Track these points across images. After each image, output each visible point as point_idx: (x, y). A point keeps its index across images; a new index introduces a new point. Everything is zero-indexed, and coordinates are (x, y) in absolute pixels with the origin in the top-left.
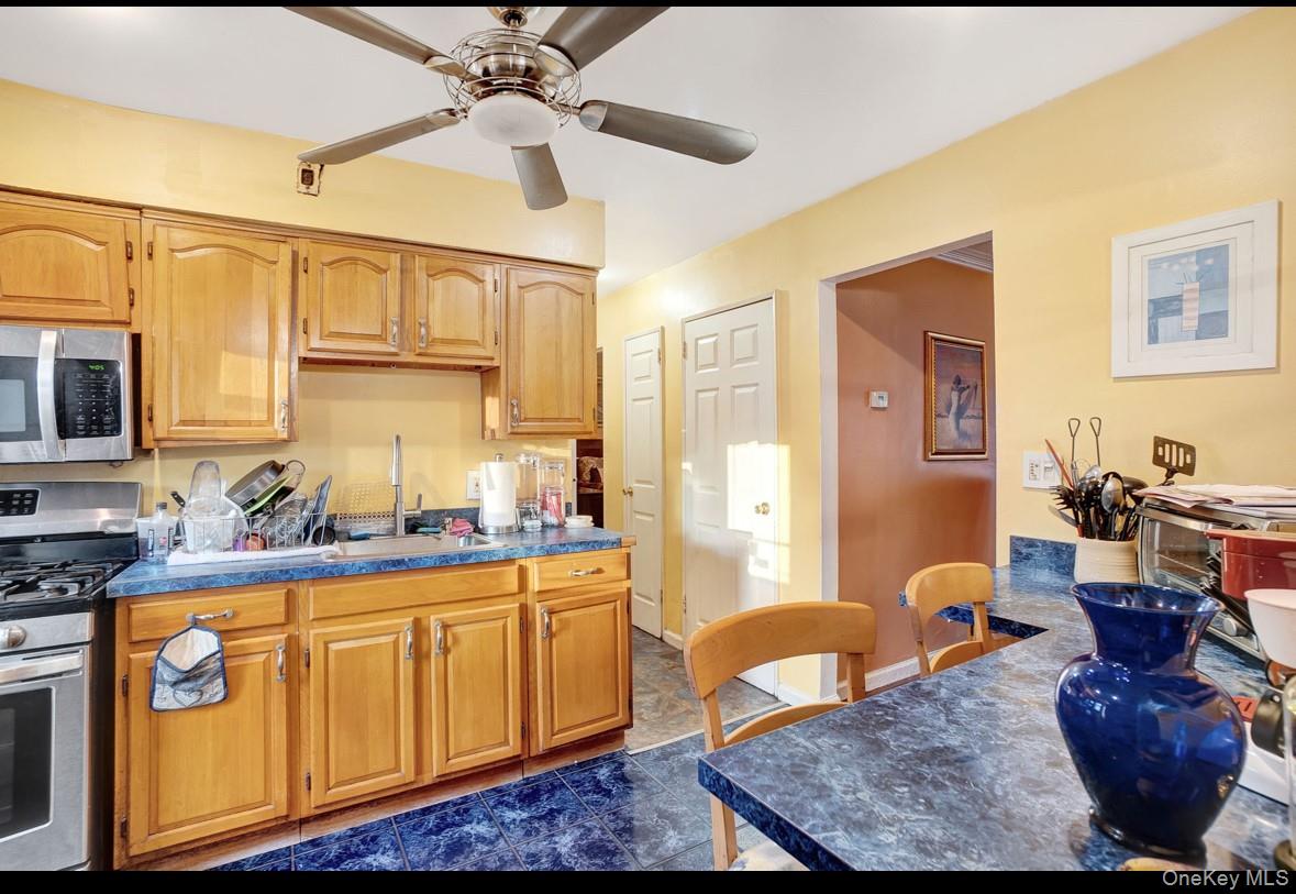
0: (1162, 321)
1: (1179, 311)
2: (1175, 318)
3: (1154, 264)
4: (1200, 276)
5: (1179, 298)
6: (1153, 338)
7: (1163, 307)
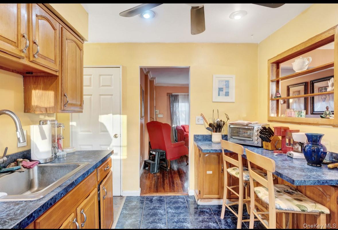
0: (220, 92)
1: (223, 91)
2: (222, 92)
3: (219, 81)
4: (226, 85)
5: (223, 88)
6: (219, 95)
7: (220, 89)
